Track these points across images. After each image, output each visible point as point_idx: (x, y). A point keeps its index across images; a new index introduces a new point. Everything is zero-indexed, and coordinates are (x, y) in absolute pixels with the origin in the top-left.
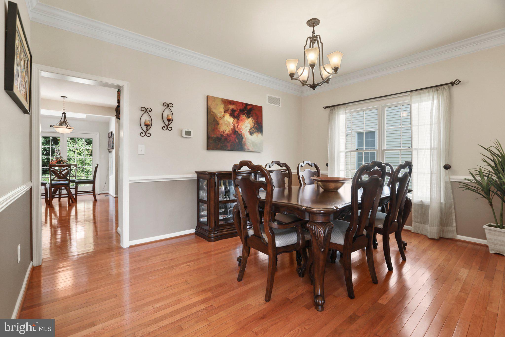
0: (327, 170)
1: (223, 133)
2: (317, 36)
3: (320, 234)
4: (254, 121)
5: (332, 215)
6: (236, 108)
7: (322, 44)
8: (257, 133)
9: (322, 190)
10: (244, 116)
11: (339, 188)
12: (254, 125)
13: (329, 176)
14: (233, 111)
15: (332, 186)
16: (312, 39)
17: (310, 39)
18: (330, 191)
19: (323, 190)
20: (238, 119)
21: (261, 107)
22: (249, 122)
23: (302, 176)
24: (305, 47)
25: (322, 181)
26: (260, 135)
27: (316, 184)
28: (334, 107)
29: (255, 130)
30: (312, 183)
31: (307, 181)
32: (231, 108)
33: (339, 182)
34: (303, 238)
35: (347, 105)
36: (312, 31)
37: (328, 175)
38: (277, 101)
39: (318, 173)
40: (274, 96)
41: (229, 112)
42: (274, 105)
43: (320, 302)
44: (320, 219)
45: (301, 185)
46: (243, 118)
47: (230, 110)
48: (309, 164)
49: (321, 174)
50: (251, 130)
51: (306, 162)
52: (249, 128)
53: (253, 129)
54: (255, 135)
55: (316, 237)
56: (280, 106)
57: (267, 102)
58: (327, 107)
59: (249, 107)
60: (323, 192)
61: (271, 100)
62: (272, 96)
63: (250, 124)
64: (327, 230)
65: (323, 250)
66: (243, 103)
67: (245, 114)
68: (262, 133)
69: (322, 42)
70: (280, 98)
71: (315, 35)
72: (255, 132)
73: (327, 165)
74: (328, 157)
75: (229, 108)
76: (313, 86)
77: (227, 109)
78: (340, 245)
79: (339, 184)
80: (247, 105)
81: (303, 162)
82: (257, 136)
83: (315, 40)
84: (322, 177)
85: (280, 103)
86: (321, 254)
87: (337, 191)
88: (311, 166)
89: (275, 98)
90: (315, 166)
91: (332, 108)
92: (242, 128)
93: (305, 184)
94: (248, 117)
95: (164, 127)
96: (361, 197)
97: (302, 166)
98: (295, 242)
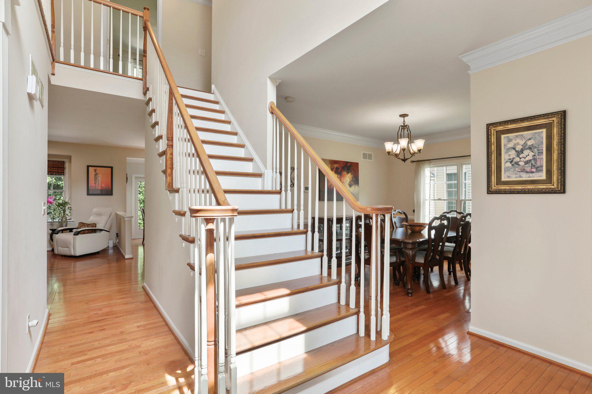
0: (414, 215)
1: (330, 187)
2: (406, 125)
3: (410, 254)
4: (352, 176)
5: (417, 244)
6: (339, 166)
7: (410, 131)
8: (355, 185)
9: (409, 231)
10: (345, 172)
11: (422, 230)
12: (352, 179)
13: (415, 222)
14: (337, 168)
15: (417, 229)
16: (403, 127)
17: (402, 127)
18: (416, 232)
19: (411, 232)
20: (341, 175)
21: (358, 164)
22: (349, 177)
23: (394, 222)
24: (398, 132)
25: (410, 225)
26: (357, 187)
27: (405, 228)
28: (420, 162)
29: (353, 183)
30: (402, 226)
31: (398, 225)
32: (336, 167)
33: (421, 226)
34: (400, 259)
35: (431, 161)
36: (403, 121)
37: (414, 220)
38: (370, 157)
39: (406, 219)
40: (368, 153)
41: (334, 170)
42: (367, 160)
43: (410, 291)
44: (410, 246)
45: (394, 228)
46: (345, 173)
47: (335, 169)
48: (399, 212)
49: (409, 219)
50: (350, 183)
51: (397, 211)
52: (348, 181)
53: (352, 182)
54: (353, 187)
55: (407, 255)
56: (372, 160)
57: (362, 158)
58: (414, 162)
59: (348, 165)
60: (411, 233)
61: (365, 156)
62: (366, 152)
63: (350, 179)
64: (414, 252)
65: (411, 262)
66: (344, 162)
67: (346, 170)
68: (359, 185)
69: (410, 130)
70: (372, 154)
71: (405, 124)
72: (353, 185)
73: (414, 211)
74: (414, 204)
75: (334, 166)
76: (404, 160)
77: (333, 168)
78: (422, 263)
79: (422, 228)
80: (347, 162)
81: (395, 211)
82: (355, 187)
83: (406, 128)
84: (410, 223)
85: (373, 158)
86: (411, 264)
87: (421, 232)
88: (401, 213)
89: (369, 154)
90: (404, 213)
91: (418, 162)
92: (343, 182)
93: (397, 227)
94: (348, 173)
95: (292, 185)
96: (434, 235)
97: (394, 214)
98: (395, 261)
